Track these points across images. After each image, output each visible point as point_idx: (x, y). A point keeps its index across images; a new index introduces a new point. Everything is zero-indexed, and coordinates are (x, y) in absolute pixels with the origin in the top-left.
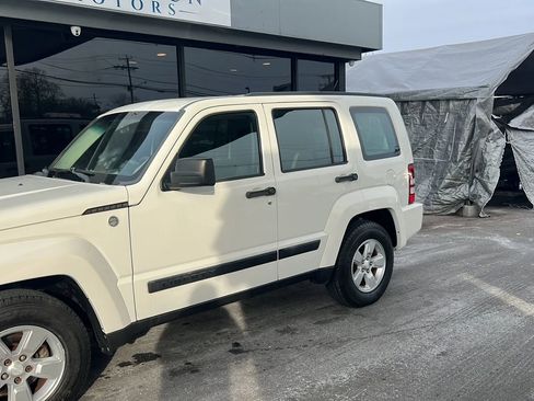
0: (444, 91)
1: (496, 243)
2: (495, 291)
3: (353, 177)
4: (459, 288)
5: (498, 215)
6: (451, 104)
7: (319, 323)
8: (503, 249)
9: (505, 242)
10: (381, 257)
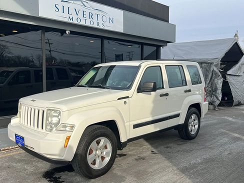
0: (200, 59)
1: (227, 119)
2: (236, 135)
3: (190, 91)
4: (222, 134)
5: (222, 109)
6: (203, 65)
7: (178, 145)
8: (230, 121)
9: (230, 119)
10: (197, 121)
